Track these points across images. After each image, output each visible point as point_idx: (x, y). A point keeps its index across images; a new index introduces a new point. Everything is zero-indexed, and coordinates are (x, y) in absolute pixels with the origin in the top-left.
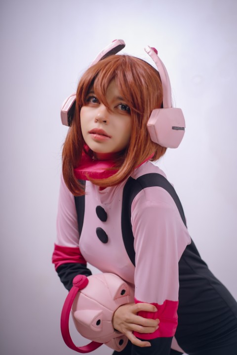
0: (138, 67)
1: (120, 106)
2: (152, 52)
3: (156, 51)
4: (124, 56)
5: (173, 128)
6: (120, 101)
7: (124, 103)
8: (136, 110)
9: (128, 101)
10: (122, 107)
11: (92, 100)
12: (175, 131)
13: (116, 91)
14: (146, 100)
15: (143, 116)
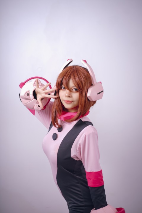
0: (79, 71)
1: (74, 89)
2: (84, 63)
3: (85, 61)
4: (73, 67)
5: (98, 94)
6: (74, 88)
7: (76, 88)
8: (81, 90)
9: (77, 87)
10: (75, 90)
11: (63, 88)
12: (99, 94)
13: (72, 84)
14: (84, 86)
15: (83, 92)
